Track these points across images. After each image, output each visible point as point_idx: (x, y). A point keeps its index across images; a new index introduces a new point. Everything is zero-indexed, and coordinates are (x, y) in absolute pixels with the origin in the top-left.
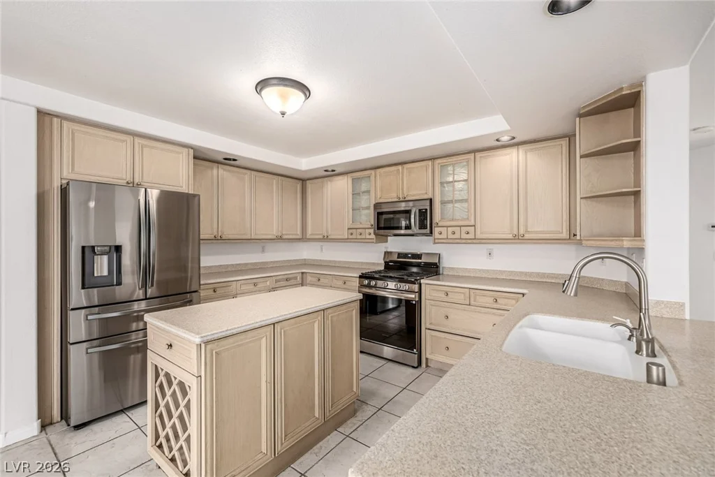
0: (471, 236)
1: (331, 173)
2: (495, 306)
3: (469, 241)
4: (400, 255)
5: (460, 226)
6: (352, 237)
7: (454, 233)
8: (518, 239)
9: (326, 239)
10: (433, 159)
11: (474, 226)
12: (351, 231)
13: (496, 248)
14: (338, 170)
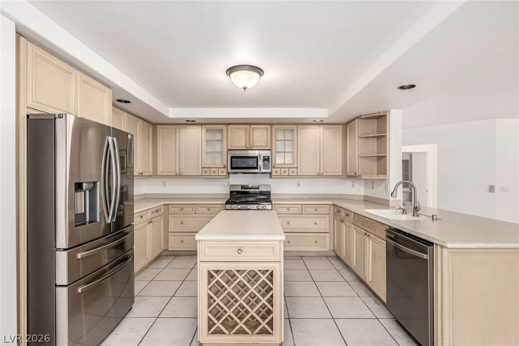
0: (295, 174)
1: (191, 123)
2: (316, 212)
3: (294, 177)
4: (243, 187)
5: (289, 168)
6: (206, 175)
7: (285, 172)
8: (320, 176)
9: (179, 176)
10: (271, 124)
11: (297, 168)
12: (205, 169)
13: (302, 181)
14: (197, 121)
